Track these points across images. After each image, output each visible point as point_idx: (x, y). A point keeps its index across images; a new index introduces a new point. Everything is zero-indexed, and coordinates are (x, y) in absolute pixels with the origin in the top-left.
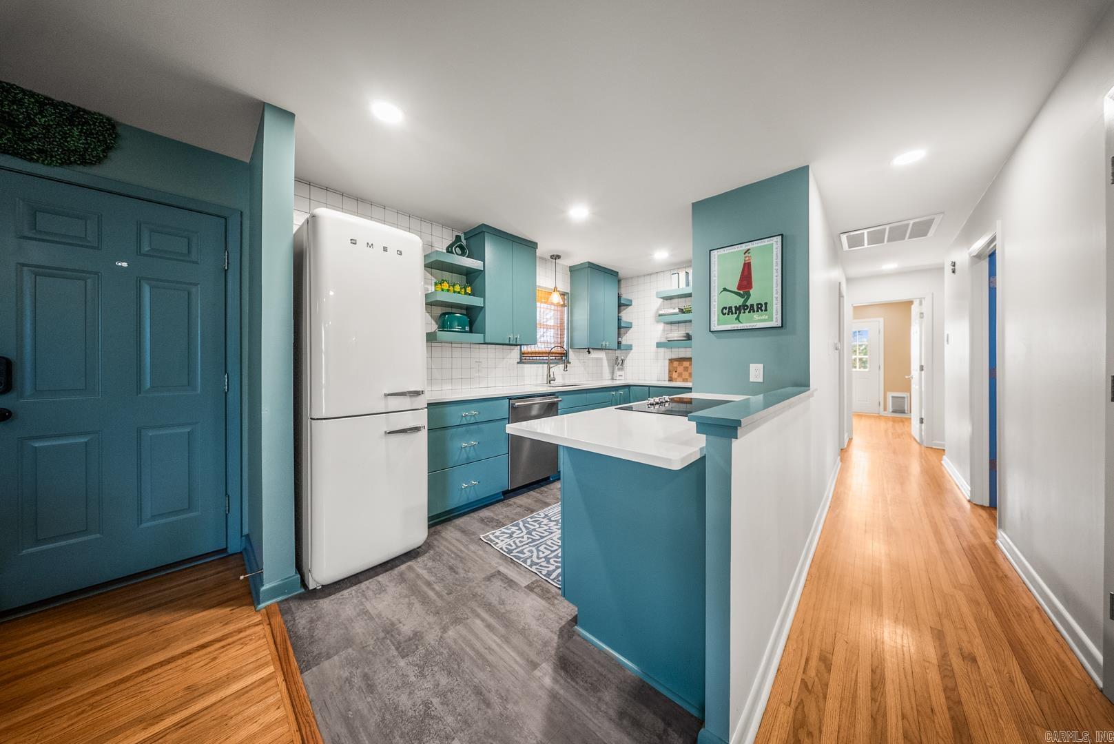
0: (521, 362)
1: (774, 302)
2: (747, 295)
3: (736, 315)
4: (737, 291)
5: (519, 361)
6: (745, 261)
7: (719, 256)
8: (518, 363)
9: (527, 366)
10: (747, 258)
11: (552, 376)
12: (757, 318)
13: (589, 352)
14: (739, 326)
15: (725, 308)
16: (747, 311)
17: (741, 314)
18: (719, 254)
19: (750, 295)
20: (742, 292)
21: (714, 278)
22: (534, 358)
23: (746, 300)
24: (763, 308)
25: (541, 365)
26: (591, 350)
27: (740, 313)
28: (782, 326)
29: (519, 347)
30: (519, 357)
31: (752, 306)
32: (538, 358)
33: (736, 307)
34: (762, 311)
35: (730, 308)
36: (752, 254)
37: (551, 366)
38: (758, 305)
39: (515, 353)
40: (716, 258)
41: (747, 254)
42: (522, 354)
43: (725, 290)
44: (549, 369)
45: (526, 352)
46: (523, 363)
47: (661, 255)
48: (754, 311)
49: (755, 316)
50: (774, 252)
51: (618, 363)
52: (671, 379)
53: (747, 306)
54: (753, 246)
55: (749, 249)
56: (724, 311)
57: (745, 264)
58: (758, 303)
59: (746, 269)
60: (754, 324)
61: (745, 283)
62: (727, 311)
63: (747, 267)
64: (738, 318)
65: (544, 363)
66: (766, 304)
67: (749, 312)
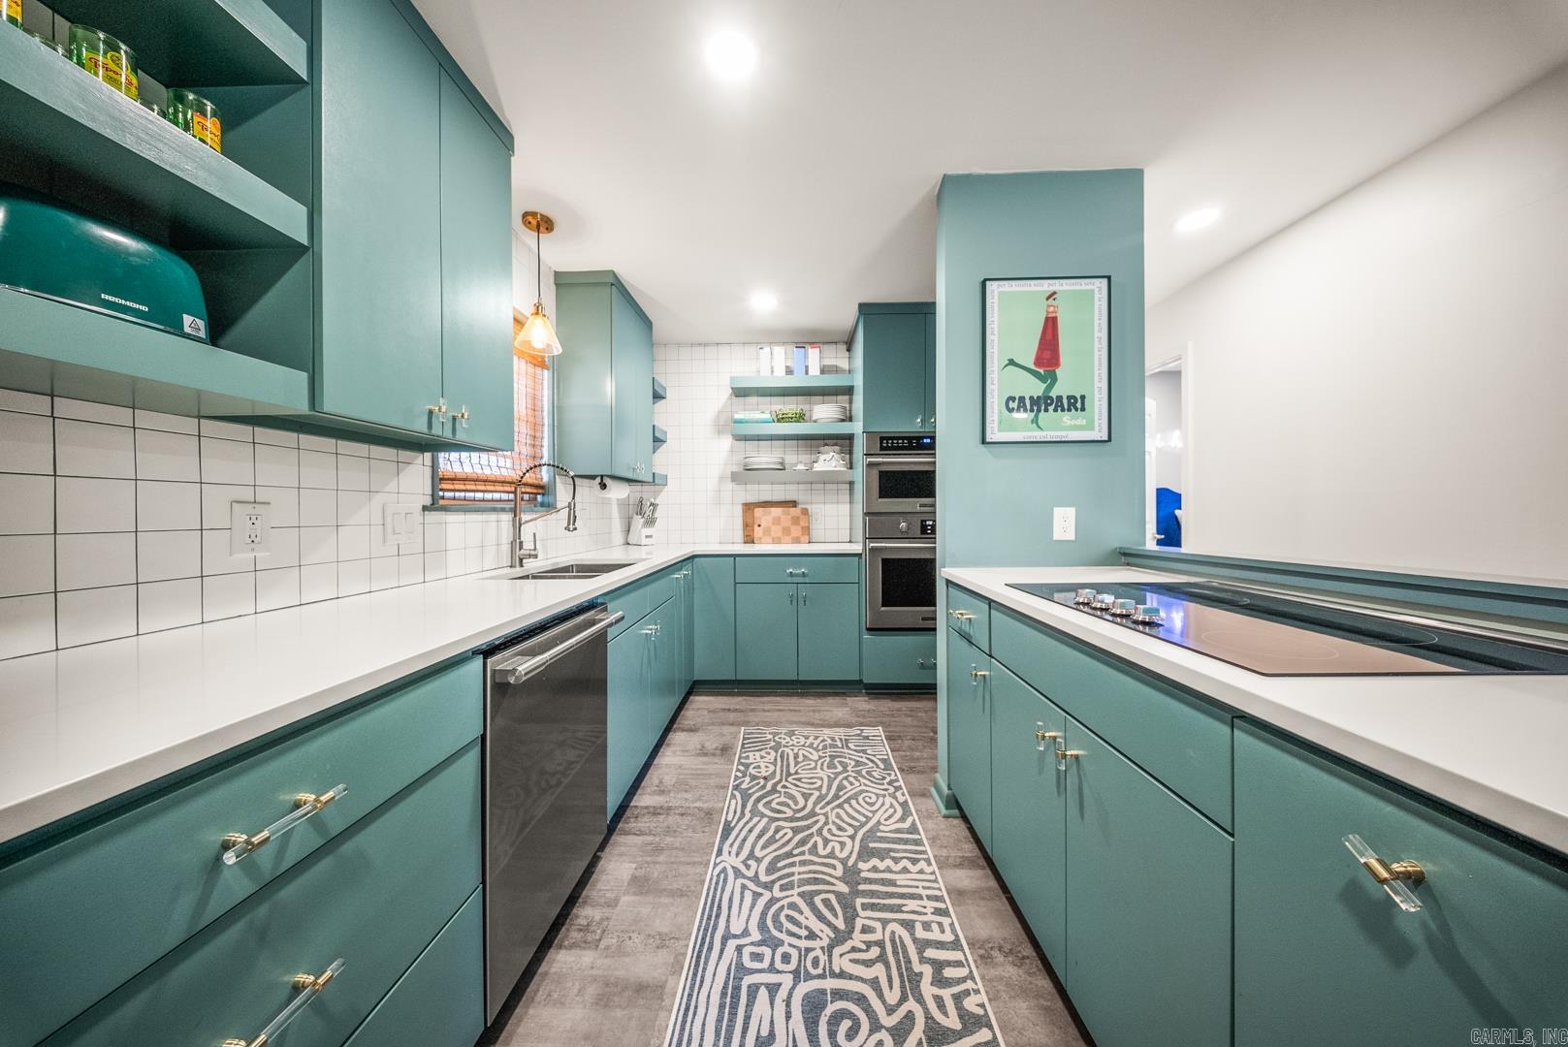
0: (434, 505)
1: (1097, 396)
2: (1051, 379)
3: (1033, 414)
4: (1033, 367)
5: (428, 501)
6: (1048, 312)
7: (1000, 293)
8: (425, 508)
9: (452, 518)
10: (1052, 309)
11: (528, 545)
12: (1069, 423)
13: (603, 486)
14: (1039, 435)
15: (1013, 399)
16: (1051, 408)
17: (1042, 414)
18: (1001, 289)
19: (1056, 380)
20: (1042, 371)
21: (992, 337)
22: (470, 495)
23: (1050, 388)
24: (1079, 405)
25: (493, 517)
26: (607, 481)
27: (1039, 411)
28: (1110, 440)
29: (428, 455)
30: (429, 491)
31: (1060, 398)
32: (479, 495)
33: (1031, 398)
34: (1076, 410)
35: (1022, 399)
36: (1059, 301)
37: (525, 517)
38: (1069, 398)
39: (416, 474)
40: (996, 297)
41: (1051, 301)
42: (437, 479)
43: (1012, 362)
44: (517, 526)
45: (448, 475)
46: (444, 509)
47: (765, 303)
48: (1063, 410)
49: (1065, 419)
50: (1096, 306)
51: (642, 511)
52: (749, 539)
53: (1051, 398)
54: (1061, 288)
55: (1054, 293)
56: (1012, 405)
57: (1047, 319)
58: (1071, 394)
59: (1049, 331)
60: (1064, 433)
61: (1047, 355)
62: (1020, 403)
63: (1051, 325)
64: (1035, 421)
65: (503, 510)
66: (1083, 397)
67: (1055, 410)
